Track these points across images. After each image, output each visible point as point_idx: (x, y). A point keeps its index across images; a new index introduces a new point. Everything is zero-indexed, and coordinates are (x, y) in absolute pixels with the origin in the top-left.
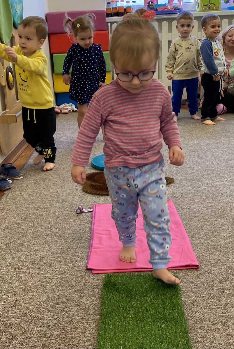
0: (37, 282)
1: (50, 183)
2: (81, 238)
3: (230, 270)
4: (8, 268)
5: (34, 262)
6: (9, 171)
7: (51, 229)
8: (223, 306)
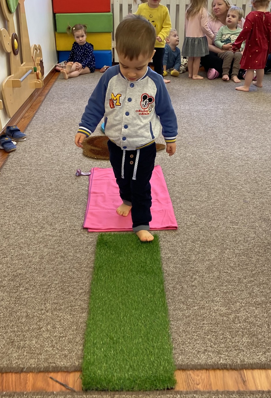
0: (39, 239)
1: (52, 145)
2: (78, 200)
3: (202, 232)
4: (14, 225)
5: (37, 221)
6: (14, 133)
7: (52, 190)
8: (192, 262)
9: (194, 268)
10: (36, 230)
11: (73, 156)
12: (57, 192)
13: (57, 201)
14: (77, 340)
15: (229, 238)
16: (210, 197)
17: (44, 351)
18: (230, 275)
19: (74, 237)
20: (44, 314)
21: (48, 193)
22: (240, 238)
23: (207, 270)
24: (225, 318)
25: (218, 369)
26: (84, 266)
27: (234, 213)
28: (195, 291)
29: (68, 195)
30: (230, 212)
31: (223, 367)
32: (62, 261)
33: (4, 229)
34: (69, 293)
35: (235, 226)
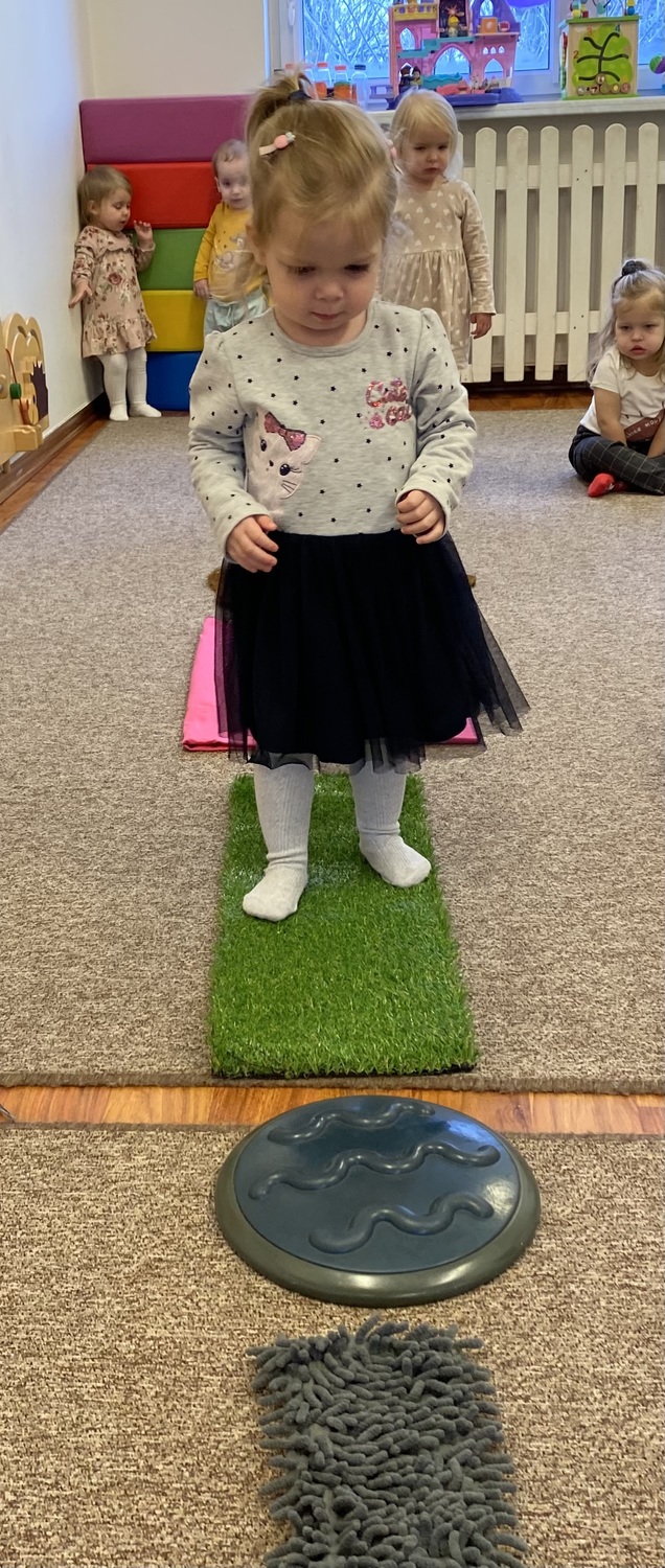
3: (478, 796)
12: (42, 707)
18: (541, 891)
21: (16, 708)
22: (598, 812)
29: (75, 713)
34: (39, 924)
35: (589, 784)
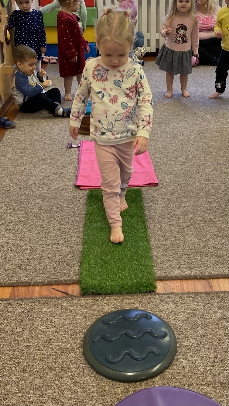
0: (37, 195)
2: (69, 167)
3: (179, 187)
4: (15, 186)
7: (46, 160)
8: (170, 208)
9: (171, 212)
10: (34, 189)
11: (64, 133)
12: (50, 161)
13: (51, 167)
14: (74, 263)
15: (203, 191)
16: (187, 161)
17: (47, 271)
18: (202, 216)
19: (67, 193)
20: (45, 247)
21: (43, 162)
22: (212, 191)
23: (183, 213)
24: (197, 246)
25: (190, 279)
26: (78, 213)
27: (208, 172)
28: (173, 228)
29: (61, 163)
30: (204, 172)
31: (194, 277)
32: (58, 210)
33: (5, 189)
34: (66, 232)
35: (208, 182)
